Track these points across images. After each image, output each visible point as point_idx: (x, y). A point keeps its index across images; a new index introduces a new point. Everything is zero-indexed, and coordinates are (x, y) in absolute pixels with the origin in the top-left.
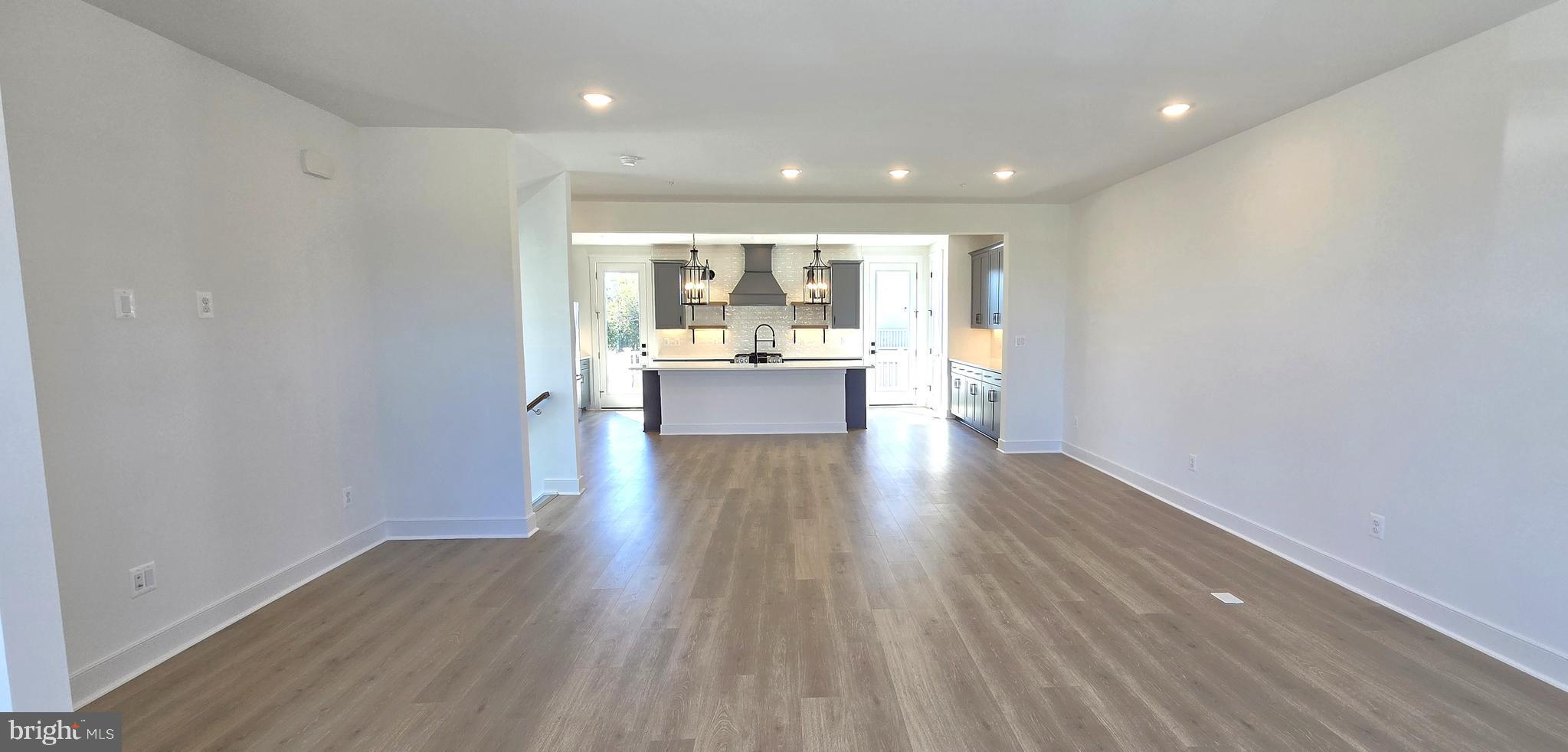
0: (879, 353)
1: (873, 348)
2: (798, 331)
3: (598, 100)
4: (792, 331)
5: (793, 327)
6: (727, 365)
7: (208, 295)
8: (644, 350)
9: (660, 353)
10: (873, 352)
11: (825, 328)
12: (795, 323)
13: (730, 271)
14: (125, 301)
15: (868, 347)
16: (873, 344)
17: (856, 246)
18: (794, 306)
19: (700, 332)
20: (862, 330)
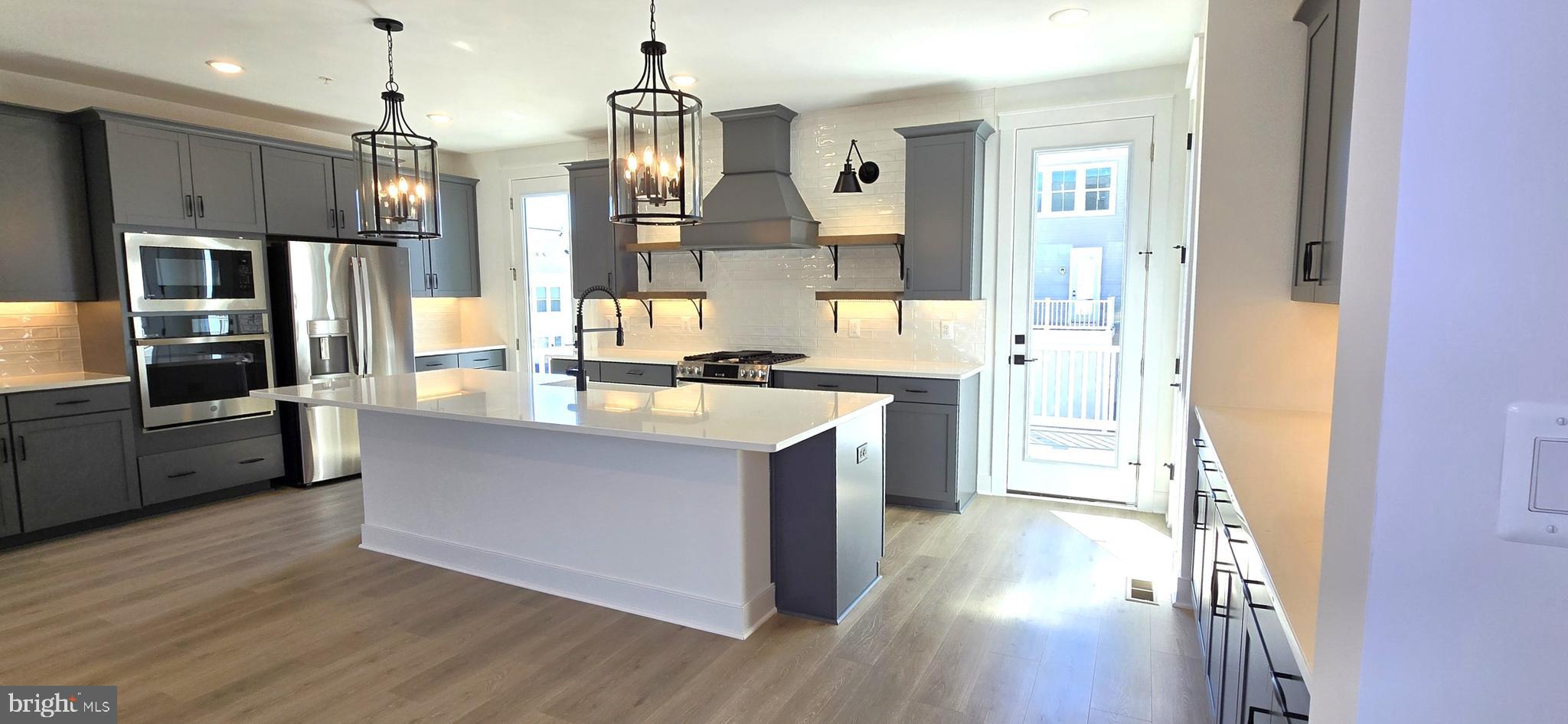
1: (1020, 350)
2: (844, 306)
4: (827, 306)
5: (820, 296)
10: (1020, 360)
11: (899, 297)
12: (839, 286)
15: (1008, 348)
16: (1020, 339)
17: (982, 92)
18: (836, 246)
19: (661, 306)
20: (990, 302)
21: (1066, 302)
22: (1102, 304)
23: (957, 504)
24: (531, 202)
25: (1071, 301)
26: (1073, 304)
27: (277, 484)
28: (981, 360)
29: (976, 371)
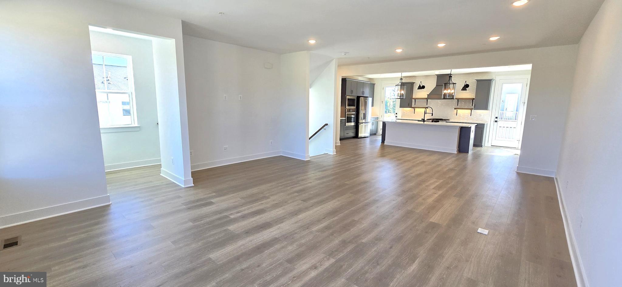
0: (499, 123)
1: (496, 120)
2: (459, 110)
3: (312, 42)
4: (456, 110)
5: (455, 109)
6: (417, 122)
7: (241, 96)
8: (396, 115)
9: (402, 117)
10: (496, 121)
11: (471, 109)
12: (458, 107)
13: (431, 85)
14: (225, 97)
15: (494, 119)
16: (496, 118)
17: (492, 72)
18: (458, 100)
19: (417, 110)
20: (491, 111)
21: (503, 112)
22: (516, 113)
23: (482, 146)
24: (387, 88)
25: (505, 112)
26: (506, 113)
27: (354, 137)
28: (488, 121)
29: (487, 123)
